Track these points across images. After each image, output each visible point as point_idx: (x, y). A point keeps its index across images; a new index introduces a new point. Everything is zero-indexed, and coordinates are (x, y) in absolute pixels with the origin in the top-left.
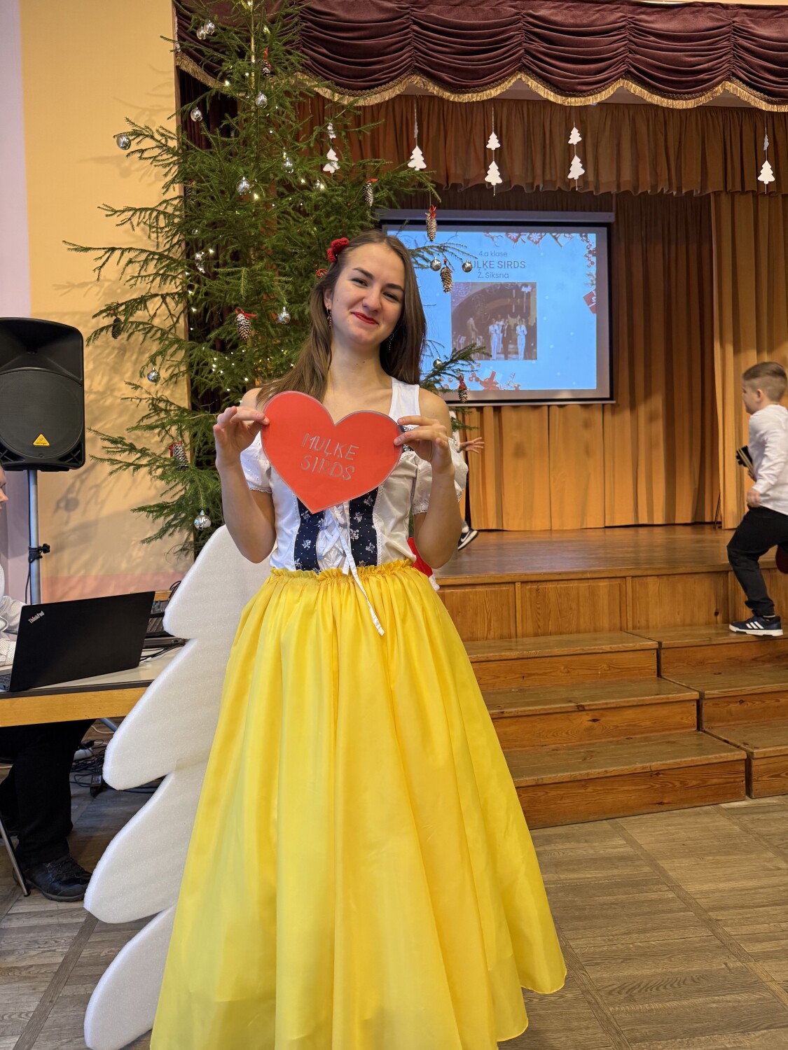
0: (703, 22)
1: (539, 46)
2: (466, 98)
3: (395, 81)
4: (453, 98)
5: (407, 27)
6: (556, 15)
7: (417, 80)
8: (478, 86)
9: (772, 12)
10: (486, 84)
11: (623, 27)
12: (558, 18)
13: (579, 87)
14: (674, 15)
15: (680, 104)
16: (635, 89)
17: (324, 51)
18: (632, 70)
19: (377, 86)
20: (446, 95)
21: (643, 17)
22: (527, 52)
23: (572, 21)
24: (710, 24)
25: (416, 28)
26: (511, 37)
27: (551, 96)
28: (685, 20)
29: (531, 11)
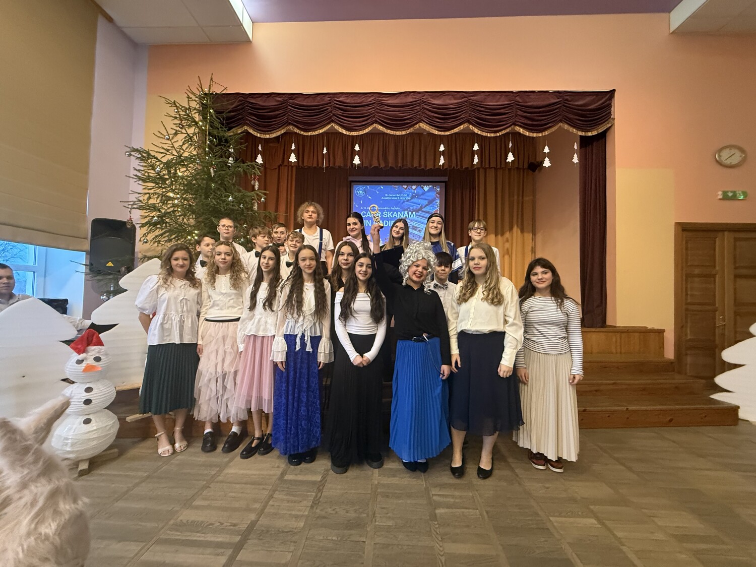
0: (410, 99)
1: (339, 112)
2: (310, 134)
3: (281, 128)
4: (305, 134)
5: (287, 107)
6: (347, 99)
7: (291, 127)
8: (314, 129)
9: (440, 94)
10: (317, 128)
11: (374, 103)
12: (347, 101)
13: (354, 128)
14: (397, 97)
15: (399, 133)
16: (381, 128)
17: (254, 118)
18: (377, 120)
19: (274, 130)
20: (302, 133)
21: (384, 99)
22: (334, 115)
23: (353, 102)
24: (412, 100)
25: (291, 108)
26: (327, 109)
27: (344, 132)
28: (401, 99)
29: (336, 99)
